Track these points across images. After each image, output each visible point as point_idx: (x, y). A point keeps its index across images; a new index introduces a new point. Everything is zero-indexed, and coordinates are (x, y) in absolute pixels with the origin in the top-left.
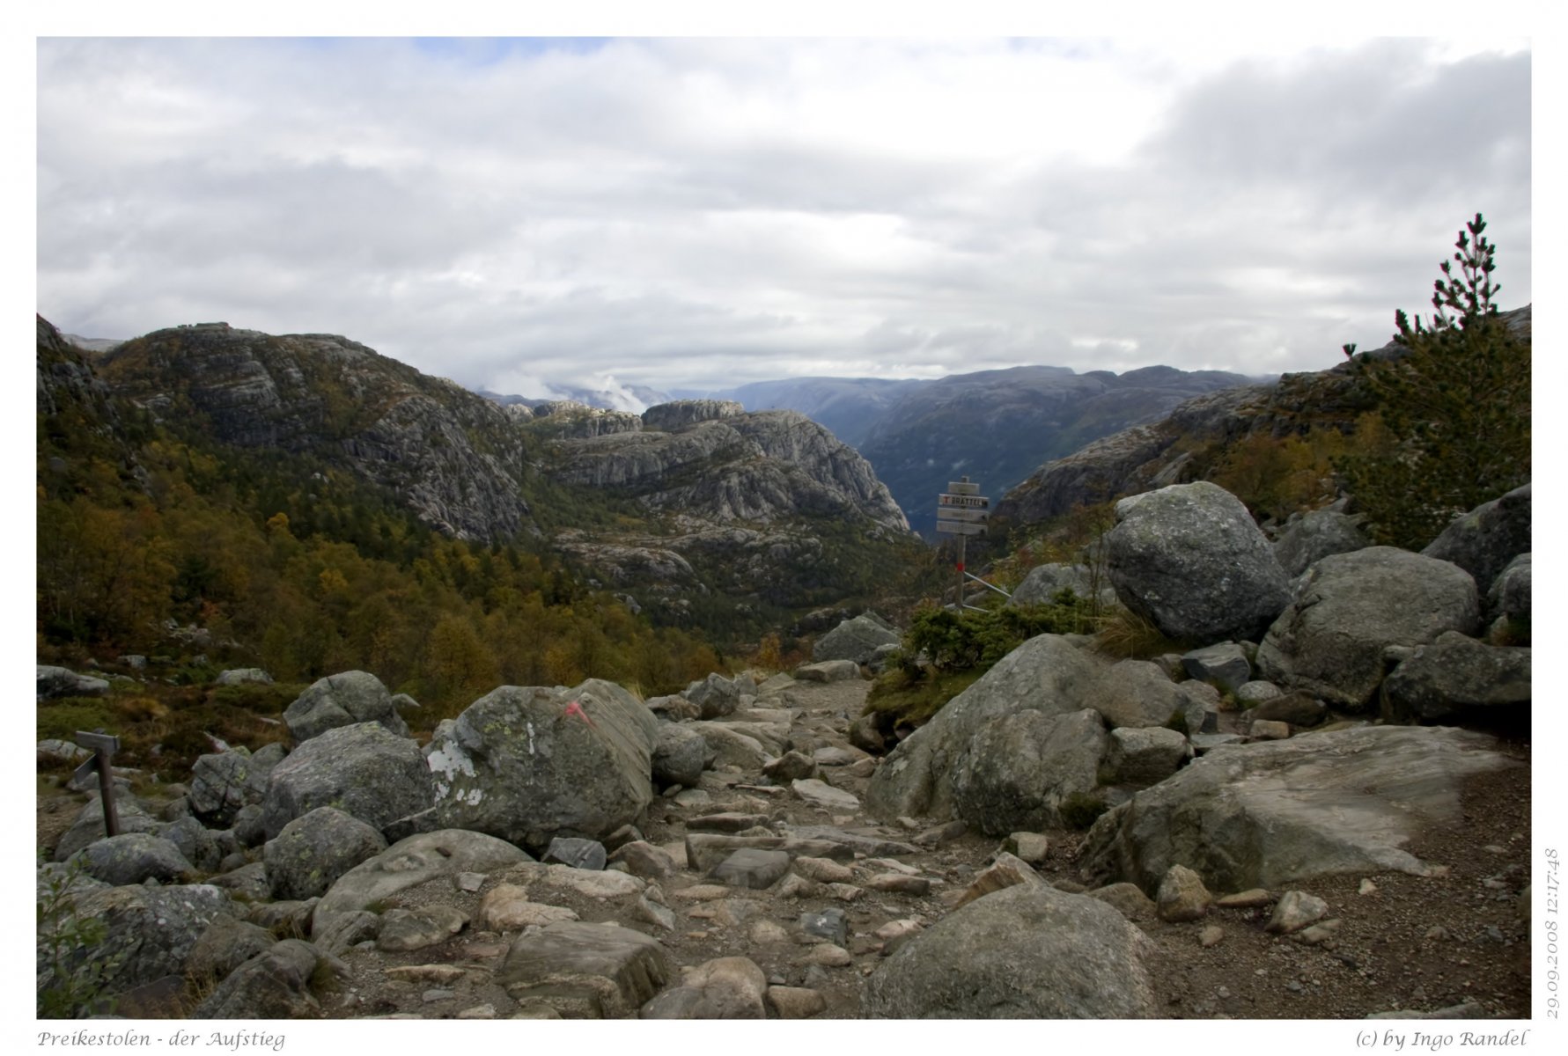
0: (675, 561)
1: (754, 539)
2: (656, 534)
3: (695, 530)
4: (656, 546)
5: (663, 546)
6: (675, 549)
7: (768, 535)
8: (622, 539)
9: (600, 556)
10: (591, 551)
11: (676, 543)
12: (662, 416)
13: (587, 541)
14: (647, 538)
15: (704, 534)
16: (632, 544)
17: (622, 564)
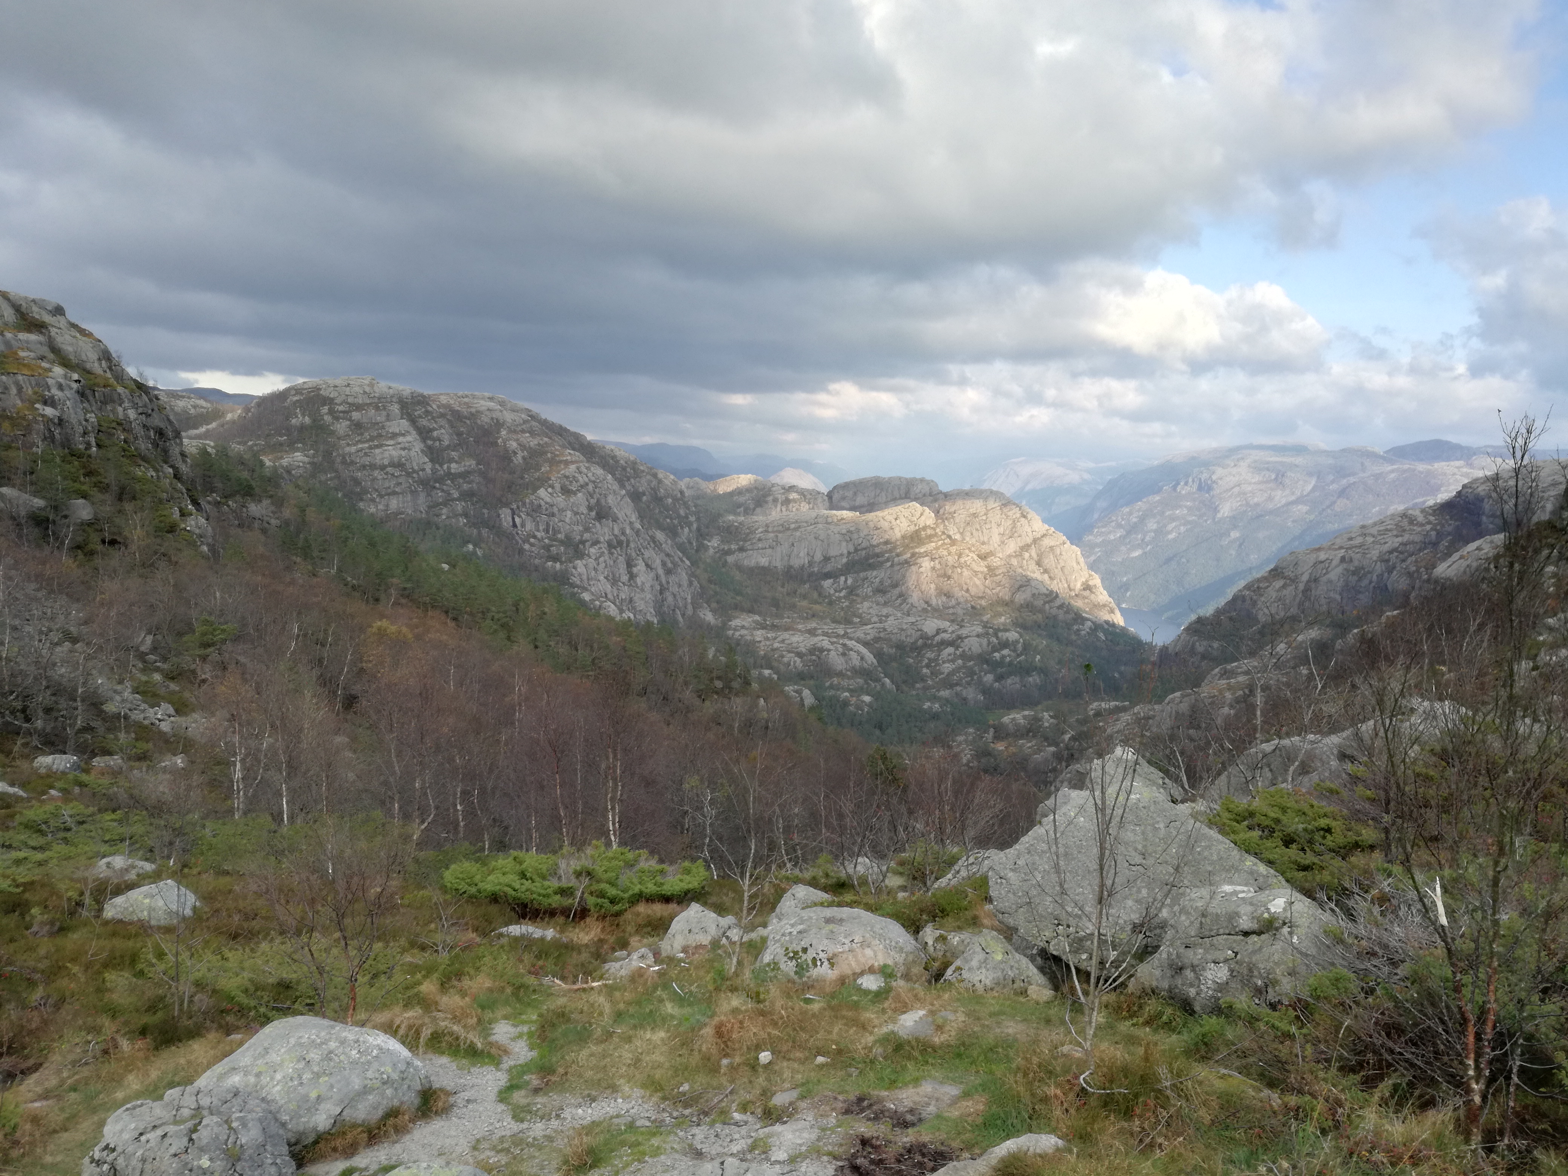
0: (858, 653)
1: (945, 631)
2: (839, 623)
3: (883, 618)
4: (838, 636)
5: (845, 635)
6: (858, 641)
7: (961, 627)
8: (800, 627)
9: (776, 645)
10: (767, 639)
11: (860, 634)
12: (849, 494)
13: (763, 628)
14: (828, 627)
15: (891, 624)
16: (812, 632)
17: (800, 655)
